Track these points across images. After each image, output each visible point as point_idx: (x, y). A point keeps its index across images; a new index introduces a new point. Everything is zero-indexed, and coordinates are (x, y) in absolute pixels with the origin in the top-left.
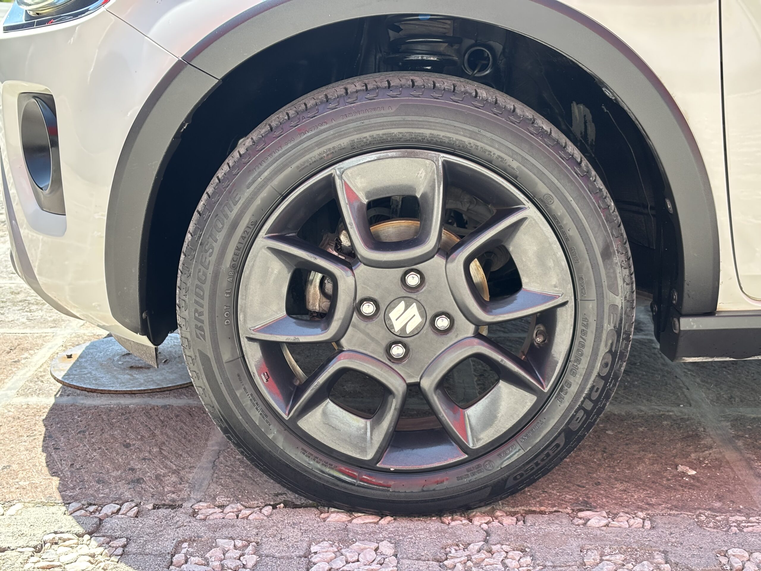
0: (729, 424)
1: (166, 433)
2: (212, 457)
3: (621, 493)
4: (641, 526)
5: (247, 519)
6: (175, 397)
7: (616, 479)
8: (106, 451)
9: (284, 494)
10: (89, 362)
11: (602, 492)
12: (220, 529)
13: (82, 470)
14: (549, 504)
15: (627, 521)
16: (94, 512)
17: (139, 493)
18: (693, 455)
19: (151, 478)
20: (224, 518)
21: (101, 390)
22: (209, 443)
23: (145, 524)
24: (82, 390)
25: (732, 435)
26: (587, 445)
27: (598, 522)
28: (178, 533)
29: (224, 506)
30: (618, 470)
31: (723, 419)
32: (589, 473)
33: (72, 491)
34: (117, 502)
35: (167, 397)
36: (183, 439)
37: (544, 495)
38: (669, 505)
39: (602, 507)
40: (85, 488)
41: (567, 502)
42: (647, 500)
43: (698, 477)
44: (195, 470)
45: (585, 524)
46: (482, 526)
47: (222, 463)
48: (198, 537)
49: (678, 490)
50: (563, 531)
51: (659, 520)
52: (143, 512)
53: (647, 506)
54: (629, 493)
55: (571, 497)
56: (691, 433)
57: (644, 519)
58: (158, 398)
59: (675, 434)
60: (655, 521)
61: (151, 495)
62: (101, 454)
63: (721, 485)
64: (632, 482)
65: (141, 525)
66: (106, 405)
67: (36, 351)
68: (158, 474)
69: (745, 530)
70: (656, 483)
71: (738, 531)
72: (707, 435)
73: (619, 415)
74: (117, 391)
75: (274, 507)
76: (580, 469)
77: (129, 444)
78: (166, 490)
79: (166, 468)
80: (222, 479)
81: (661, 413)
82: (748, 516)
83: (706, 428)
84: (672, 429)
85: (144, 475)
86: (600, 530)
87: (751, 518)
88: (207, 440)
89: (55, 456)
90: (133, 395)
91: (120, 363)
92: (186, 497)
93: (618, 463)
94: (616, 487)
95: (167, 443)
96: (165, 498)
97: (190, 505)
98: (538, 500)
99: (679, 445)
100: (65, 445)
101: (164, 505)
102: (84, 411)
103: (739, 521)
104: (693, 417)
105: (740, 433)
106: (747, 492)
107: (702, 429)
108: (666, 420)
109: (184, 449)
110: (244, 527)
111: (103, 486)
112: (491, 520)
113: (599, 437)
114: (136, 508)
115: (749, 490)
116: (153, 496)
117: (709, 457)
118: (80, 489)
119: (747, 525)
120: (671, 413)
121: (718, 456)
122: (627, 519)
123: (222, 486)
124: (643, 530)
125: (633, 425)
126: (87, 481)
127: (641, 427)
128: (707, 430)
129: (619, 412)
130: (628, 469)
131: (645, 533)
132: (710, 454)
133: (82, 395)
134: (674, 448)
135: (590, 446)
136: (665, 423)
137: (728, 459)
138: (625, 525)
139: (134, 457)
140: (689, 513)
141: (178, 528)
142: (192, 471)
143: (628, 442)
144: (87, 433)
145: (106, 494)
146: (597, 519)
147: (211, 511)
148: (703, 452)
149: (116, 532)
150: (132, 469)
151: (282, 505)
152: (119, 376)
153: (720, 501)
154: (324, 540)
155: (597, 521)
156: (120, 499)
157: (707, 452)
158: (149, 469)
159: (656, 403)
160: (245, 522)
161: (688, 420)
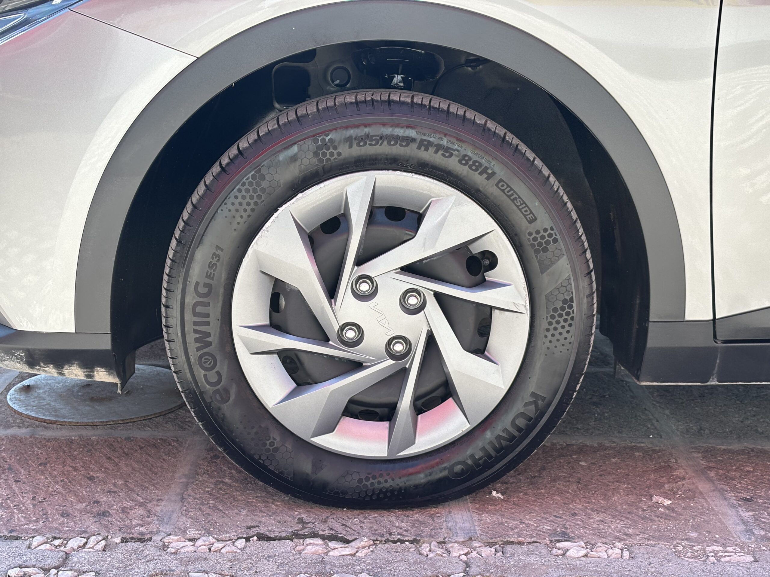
0: (700, 455)
1: (131, 465)
2: (181, 490)
3: (599, 523)
4: (620, 556)
5: (220, 552)
6: (138, 428)
7: (592, 510)
8: (69, 484)
9: (257, 526)
10: (47, 393)
11: (579, 523)
12: (192, 563)
13: (45, 503)
14: (527, 535)
15: (606, 551)
16: (60, 546)
17: (106, 526)
18: (666, 486)
19: (118, 511)
20: (195, 551)
21: (62, 422)
22: (177, 475)
23: (113, 558)
24: (42, 422)
25: (703, 467)
26: (561, 476)
27: (578, 553)
28: (148, 567)
29: (195, 539)
30: (593, 501)
31: (694, 450)
32: (565, 504)
33: (35, 524)
34: (82, 536)
35: (130, 429)
36: (149, 472)
37: (521, 526)
38: (647, 536)
39: (580, 537)
40: (49, 521)
41: (544, 532)
42: (624, 530)
43: (673, 508)
44: (163, 503)
45: (563, 555)
46: (460, 557)
47: (190, 496)
48: (170, 570)
49: (654, 520)
50: (543, 561)
51: (636, 550)
52: (111, 546)
53: (624, 537)
54: (606, 523)
55: (549, 528)
56: (663, 464)
57: (622, 550)
58: (121, 430)
59: (647, 465)
60: (633, 552)
61: (118, 528)
62: (63, 487)
63: (696, 516)
64: (608, 512)
65: (109, 559)
66: (66, 436)
68: (125, 507)
69: (723, 560)
70: (632, 514)
71: (716, 561)
72: (679, 466)
73: (592, 446)
74: (78, 423)
75: (248, 540)
76: (556, 500)
77: (93, 476)
78: (134, 523)
79: (133, 501)
80: (191, 511)
81: (633, 444)
82: (724, 545)
83: (678, 459)
84: (644, 461)
85: (109, 508)
86: (579, 560)
87: (728, 548)
88: (174, 472)
89: (16, 489)
90: (95, 427)
91: (80, 394)
92: (155, 530)
93: (593, 494)
94: (593, 518)
95: (132, 476)
96: (133, 531)
97: (161, 539)
98: (516, 531)
99: (652, 476)
100: (26, 478)
101: (132, 538)
102: (44, 443)
103: (716, 551)
104: (664, 448)
105: (711, 464)
106: (722, 523)
107: (674, 460)
108: (638, 452)
109: (151, 482)
110: (217, 560)
111: (67, 519)
112: (470, 551)
113: (573, 468)
114: (104, 541)
115: (723, 520)
116: (120, 529)
117: (682, 488)
118: (43, 522)
119: (724, 555)
120: (642, 445)
121: (691, 487)
122: (605, 549)
123: (192, 519)
124: (623, 560)
125: (606, 457)
126: (51, 514)
127: (614, 458)
128: (679, 462)
129: (591, 444)
130: (603, 500)
131: (625, 563)
132: (683, 485)
133: (41, 426)
134: (649, 479)
135: (565, 477)
136: (637, 454)
137: (701, 490)
138: (604, 555)
139: (99, 490)
140: (667, 543)
141: (148, 562)
142: (160, 504)
143: (602, 473)
144: (49, 465)
145: (71, 527)
146: (576, 550)
147: (182, 544)
148: (677, 483)
149: (83, 566)
150: (97, 502)
151: (255, 538)
152: (80, 407)
153: (696, 531)
154: (301, 573)
155: (576, 551)
156: (85, 532)
157: (680, 483)
158: (115, 501)
159: (627, 435)
160: (218, 555)
161: (659, 451)
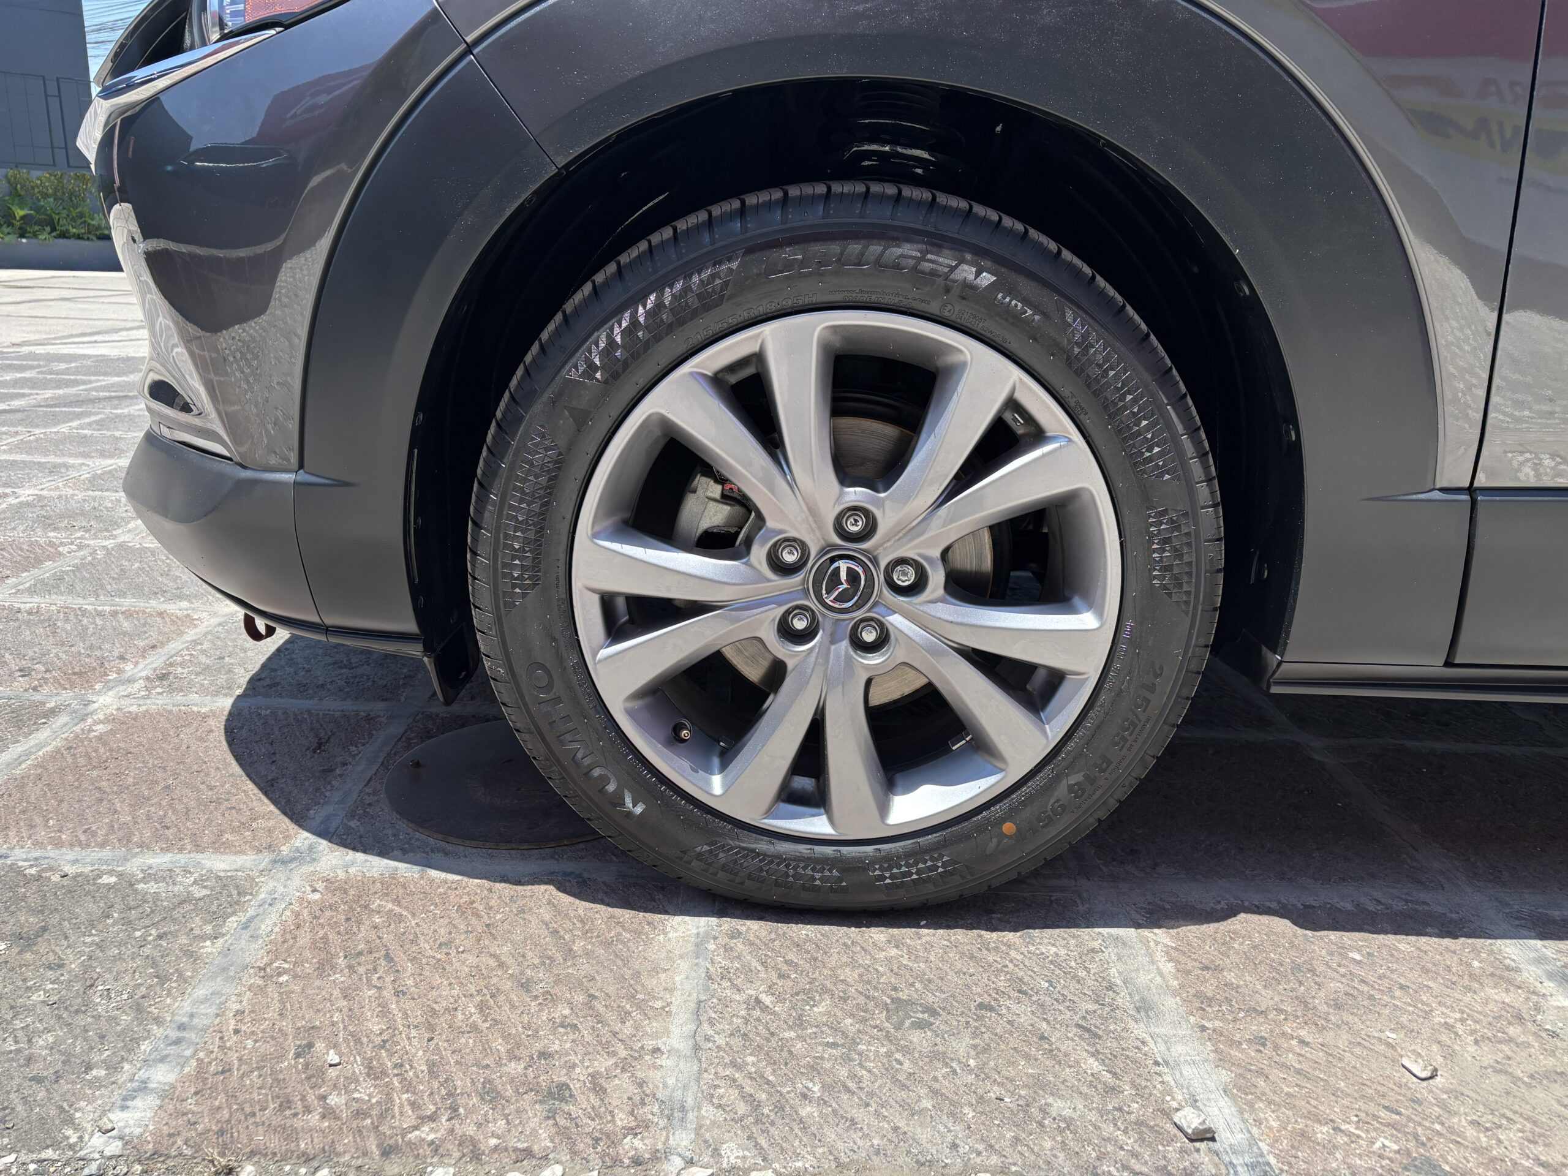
2: (689, 1021)
6: (596, 858)
19: (585, 1083)
33: (433, 1127)
40: (459, 1116)
44: (664, 1061)
47: (709, 1040)
58: (568, 860)
67: (361, 748)
68: (596, 1072)
85: (569, 1073)
89: (398, 1017)
100: (416, 985)
111: (493, 1109)
126: (462, 1095)
139: (544, 1019)
142: (658, 1063)
150: (544, 1055)
159: (1387, 881)
